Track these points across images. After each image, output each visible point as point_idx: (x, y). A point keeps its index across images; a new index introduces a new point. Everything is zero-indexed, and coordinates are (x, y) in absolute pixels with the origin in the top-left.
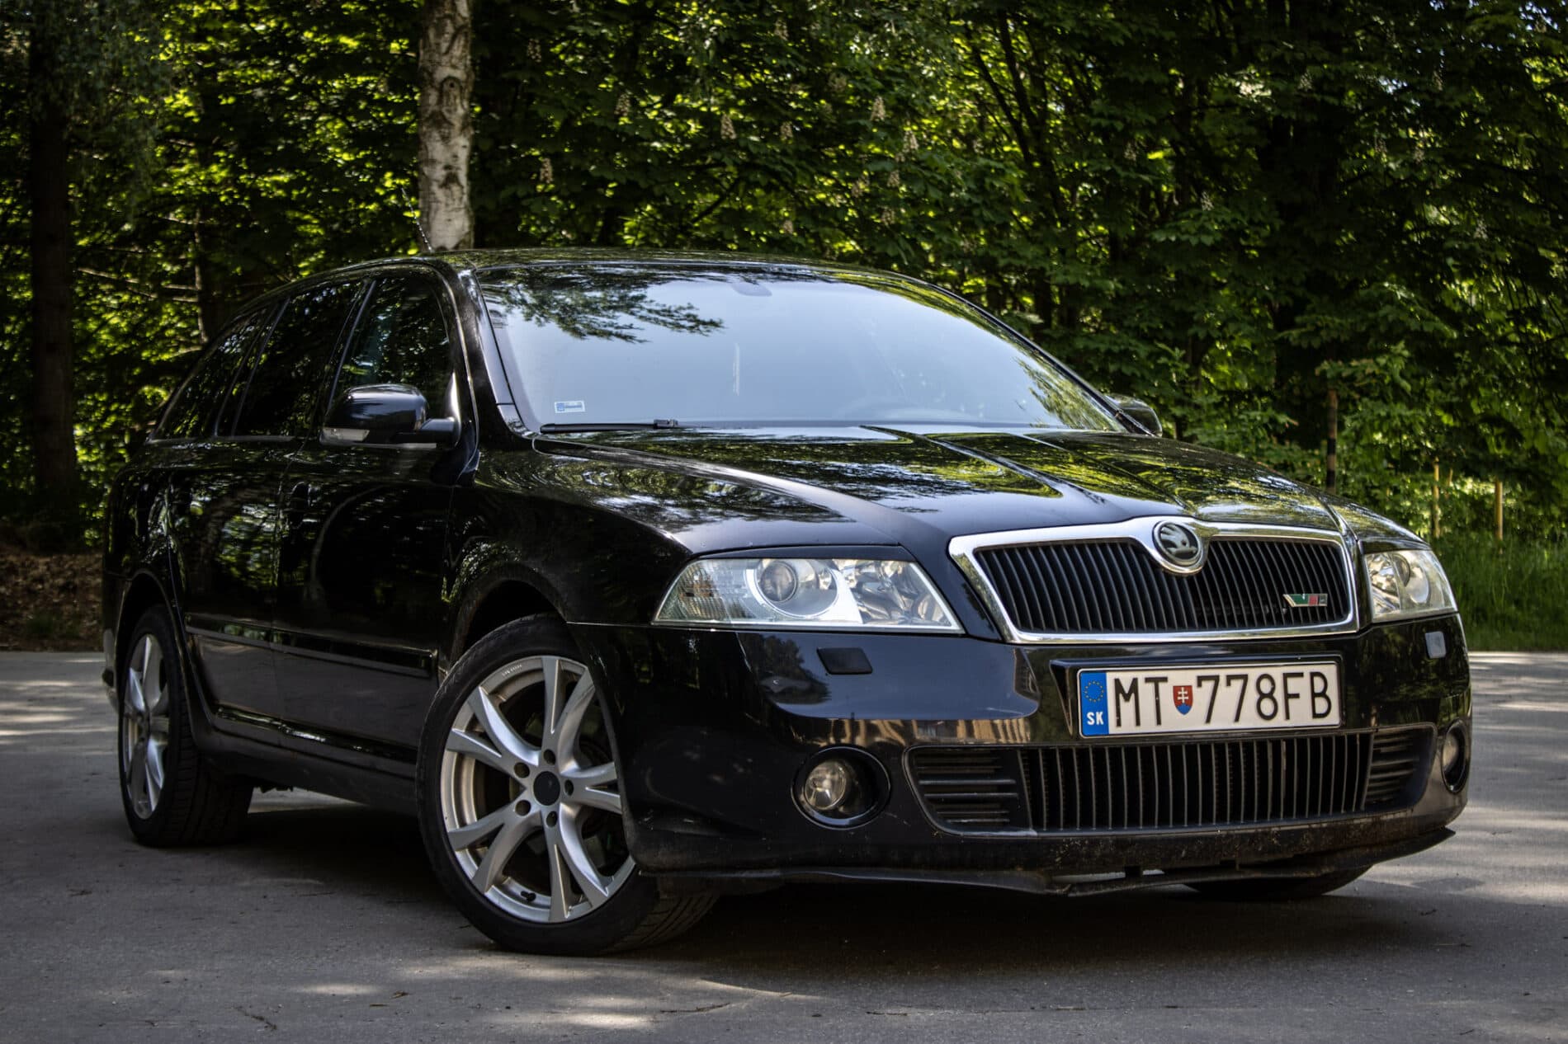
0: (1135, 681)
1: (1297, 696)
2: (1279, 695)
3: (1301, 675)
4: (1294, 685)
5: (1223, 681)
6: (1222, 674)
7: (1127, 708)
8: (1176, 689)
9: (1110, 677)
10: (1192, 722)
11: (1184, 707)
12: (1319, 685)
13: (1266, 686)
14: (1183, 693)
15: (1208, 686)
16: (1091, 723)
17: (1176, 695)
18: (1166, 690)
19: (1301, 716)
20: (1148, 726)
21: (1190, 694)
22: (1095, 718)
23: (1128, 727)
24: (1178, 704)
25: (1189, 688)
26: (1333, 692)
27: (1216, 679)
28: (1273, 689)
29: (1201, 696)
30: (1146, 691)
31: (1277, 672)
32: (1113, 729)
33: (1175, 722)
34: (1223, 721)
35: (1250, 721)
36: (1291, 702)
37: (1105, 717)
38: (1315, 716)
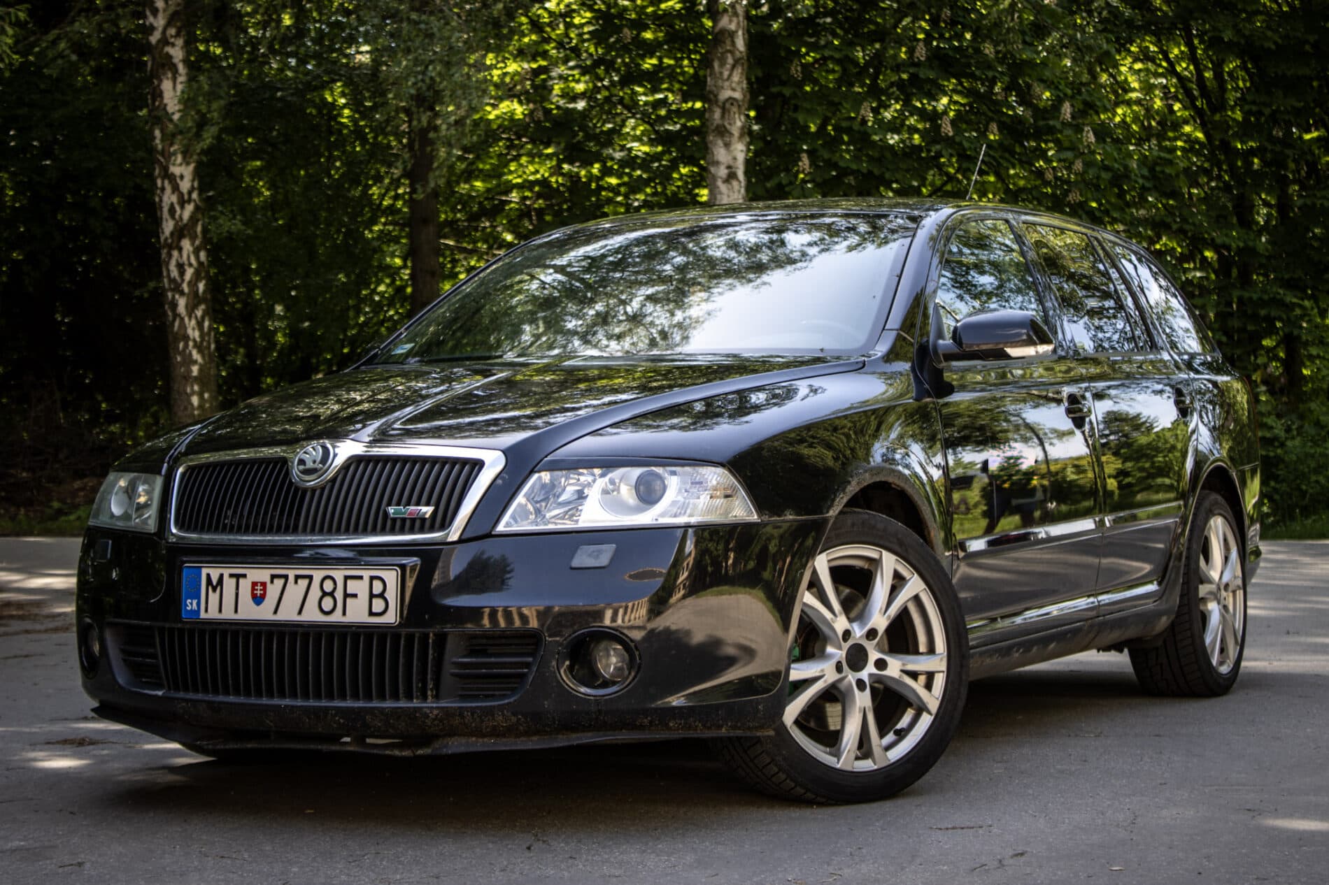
0: (221, 576)
1: (355, 596)
2: (339, 595)
3: (361, 578)
4: (353, 586)
5: (291, 579)
6: (291, 574)
7: (213, 598)
8: (254, 584)
9: (204, 572)
11: (258, 599)
12: (377, 587)
13: (328, 586)
14: (259, 588)
15: (279, 583)
16: (189, 608)
17: (253, 589)
18: (245, 585)
20: (228, 614)
21: (265, 589)
22: (191, 604)
23: (213, 614)
24: (254, 597)
25: (264, 584)
26: (391, 595)
27: (286, 577)
28: (335, 589)
29: (273, 590)
30: (229, 584)
31: (339, 575)
32: (203, 615)
33: (250, 612)
34: (288, 613)
35: (312, 615)
36: (349, 600)
37: (199, 604)
38: (371, 614)
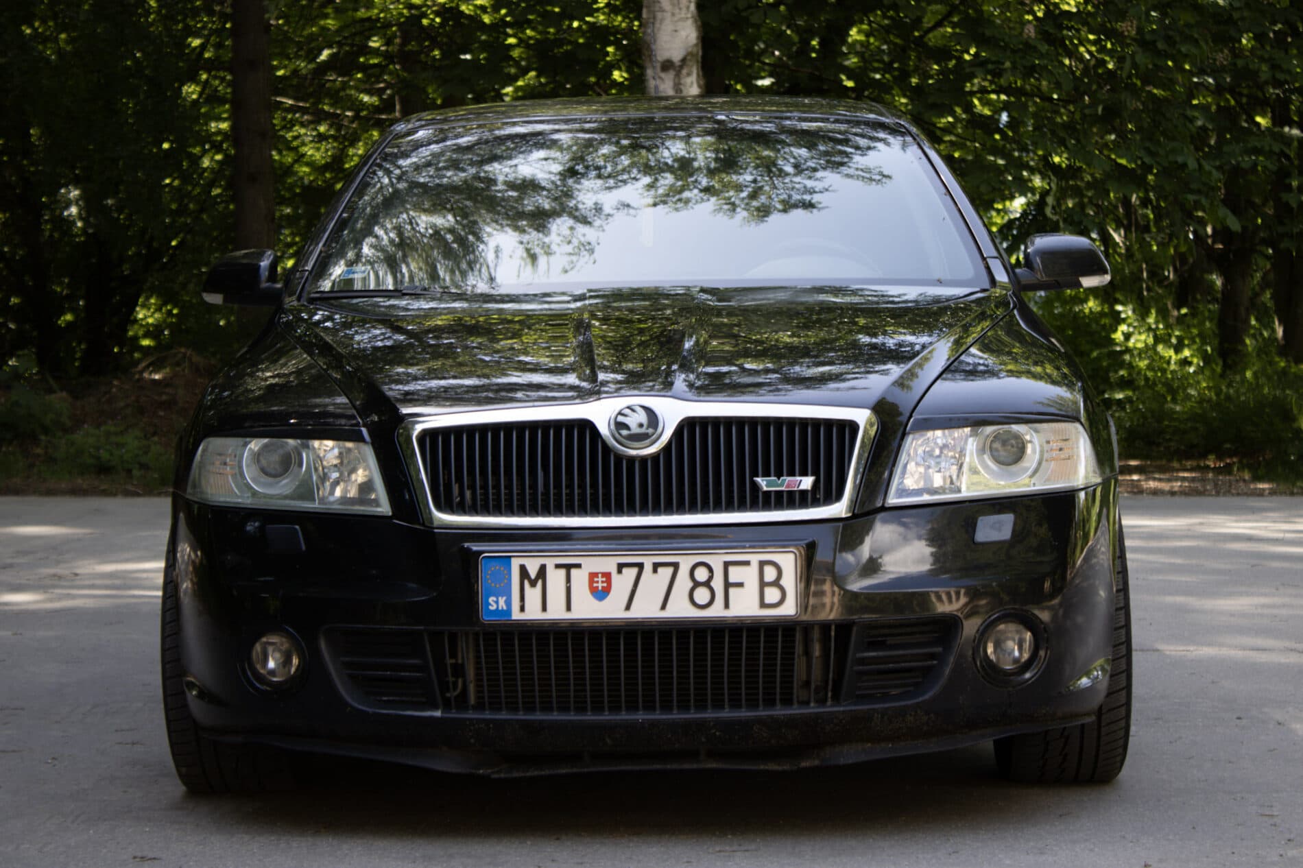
1: (740, 585)
2: (718, 584)
3: (747, 563)
4: (735, 574)
5: (648, 568)
6: (648, 562)
7: (533, 595)
8: (593, 576)
9: (515, 564)
10: (611, 609)
12: (770, 574)
14: (600, 579)
15: (631, 573)
18: (580, 578)
19: (745, 605)
22: (497, 602)
25: (607, 576)
27: (640, 566)
28: (711, 578)
31: (716, 561)
32: (516, 615)
35: (680, 609)
37: (508, 603)
